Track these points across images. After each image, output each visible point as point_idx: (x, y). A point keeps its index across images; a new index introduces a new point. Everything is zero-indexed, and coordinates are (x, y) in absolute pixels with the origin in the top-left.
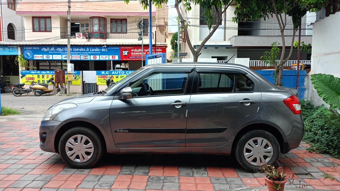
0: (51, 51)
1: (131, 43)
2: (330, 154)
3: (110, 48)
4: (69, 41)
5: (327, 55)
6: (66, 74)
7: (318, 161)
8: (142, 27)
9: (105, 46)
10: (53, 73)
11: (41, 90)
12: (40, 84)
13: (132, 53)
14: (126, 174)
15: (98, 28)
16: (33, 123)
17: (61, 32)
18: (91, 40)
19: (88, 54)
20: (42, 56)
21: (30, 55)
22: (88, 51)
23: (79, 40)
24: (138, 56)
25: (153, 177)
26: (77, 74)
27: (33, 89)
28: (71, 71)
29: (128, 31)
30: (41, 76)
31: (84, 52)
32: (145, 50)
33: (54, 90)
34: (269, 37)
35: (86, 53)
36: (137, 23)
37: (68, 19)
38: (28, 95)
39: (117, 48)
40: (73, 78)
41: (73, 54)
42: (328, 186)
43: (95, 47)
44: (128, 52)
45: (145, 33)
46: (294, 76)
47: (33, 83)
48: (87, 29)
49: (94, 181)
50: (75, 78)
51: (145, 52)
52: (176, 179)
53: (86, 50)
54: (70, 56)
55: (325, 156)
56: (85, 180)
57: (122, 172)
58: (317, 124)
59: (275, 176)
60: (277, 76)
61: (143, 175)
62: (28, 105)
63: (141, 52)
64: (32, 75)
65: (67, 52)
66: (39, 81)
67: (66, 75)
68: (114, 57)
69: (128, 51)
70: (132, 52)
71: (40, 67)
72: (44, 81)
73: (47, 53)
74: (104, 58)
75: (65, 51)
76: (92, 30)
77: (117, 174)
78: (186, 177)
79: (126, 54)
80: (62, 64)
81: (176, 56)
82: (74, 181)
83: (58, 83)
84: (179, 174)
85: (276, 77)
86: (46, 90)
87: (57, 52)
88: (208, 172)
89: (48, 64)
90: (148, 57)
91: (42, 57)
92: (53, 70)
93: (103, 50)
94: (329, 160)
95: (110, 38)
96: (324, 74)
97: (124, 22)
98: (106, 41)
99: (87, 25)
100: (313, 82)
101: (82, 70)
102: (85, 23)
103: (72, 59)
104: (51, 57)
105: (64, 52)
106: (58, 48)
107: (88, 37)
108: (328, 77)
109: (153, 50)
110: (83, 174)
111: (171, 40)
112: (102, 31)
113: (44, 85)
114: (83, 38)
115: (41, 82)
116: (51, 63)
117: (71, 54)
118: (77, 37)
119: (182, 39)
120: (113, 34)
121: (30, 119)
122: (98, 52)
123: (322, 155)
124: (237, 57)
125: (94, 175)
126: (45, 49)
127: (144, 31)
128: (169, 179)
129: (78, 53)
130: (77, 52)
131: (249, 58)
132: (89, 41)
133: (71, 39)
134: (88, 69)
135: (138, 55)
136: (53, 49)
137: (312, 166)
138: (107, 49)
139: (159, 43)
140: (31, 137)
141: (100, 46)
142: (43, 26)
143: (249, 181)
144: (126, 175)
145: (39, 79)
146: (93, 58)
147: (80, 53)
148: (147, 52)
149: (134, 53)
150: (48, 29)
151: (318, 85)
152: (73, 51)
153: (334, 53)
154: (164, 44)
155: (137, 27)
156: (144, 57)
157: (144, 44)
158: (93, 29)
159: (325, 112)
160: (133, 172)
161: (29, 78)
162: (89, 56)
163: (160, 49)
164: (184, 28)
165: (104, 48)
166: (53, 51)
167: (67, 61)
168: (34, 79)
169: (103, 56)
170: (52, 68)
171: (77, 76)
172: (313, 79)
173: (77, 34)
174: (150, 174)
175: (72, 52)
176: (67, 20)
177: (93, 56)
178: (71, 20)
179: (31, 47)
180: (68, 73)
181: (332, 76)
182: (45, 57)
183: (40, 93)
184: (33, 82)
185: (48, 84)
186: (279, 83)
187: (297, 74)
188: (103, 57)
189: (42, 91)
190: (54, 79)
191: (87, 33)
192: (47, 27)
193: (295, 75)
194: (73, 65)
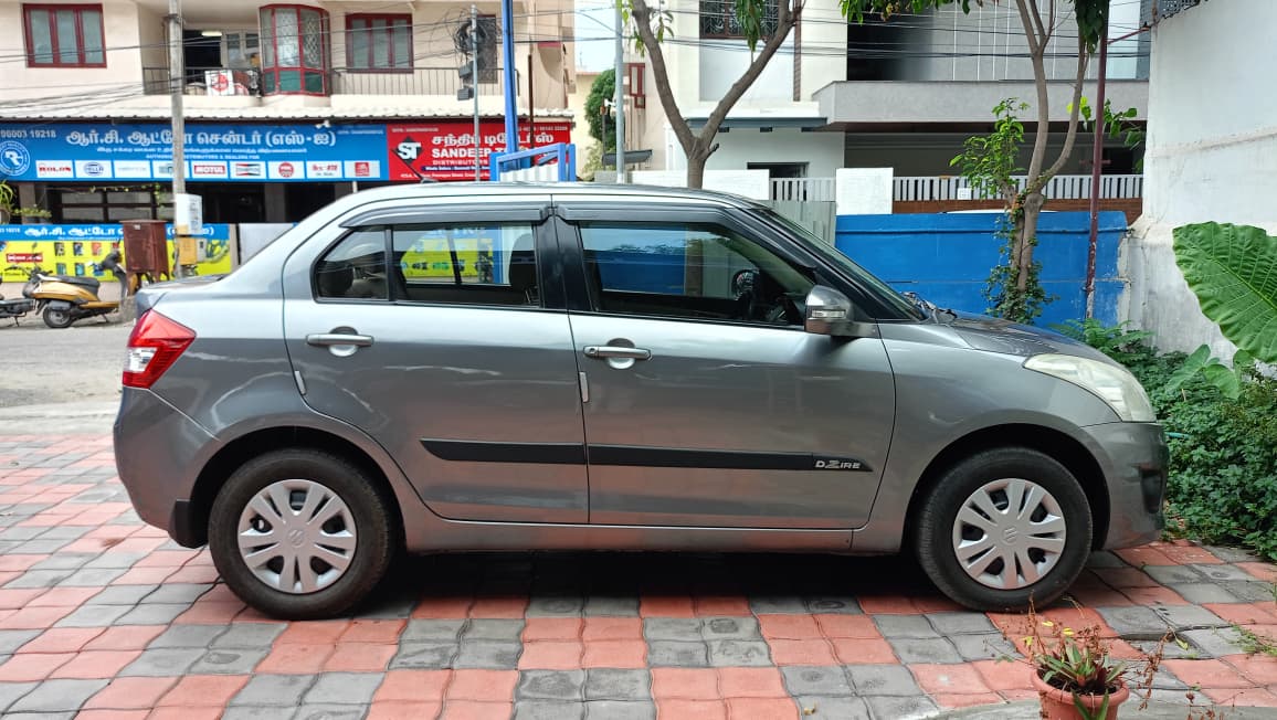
0: (105, 145)
1: (430, 111)
2: (1245, 547)
3: (347, 132)
4: (177, 106)
5: (1213, 151)
6: (172, 237)
7: (1204, 579)
8: (474, 45)
9: (327, 124)
10: (116, 235)
11: (73, 304)
12: (65, 281)
13: (436, 153)
14: (420, 667)
15: (297, 51)
16: (29, 444)
17: (144, 69)
18: (268, 99)
19: (257, 157)
20: (68, 163)
21: (19, 160)
22: (259, 142)
23: (220, 98)
24: (460, 162)
25: (539, 674)
26: (214, 237)
27: (39, 299)
28: (190, 228)
29: (417, 64)
30: (68, 246)
31: (241, 146)
32: (486, 138)
33: (122, 302)
34: (965, 87)
35: (248, 151)
36: (454, 29)
37: (171, 12)
38: (18, 326)
39: (373, 132)
40: (201, 253)
41: (199, 157)
42: (1266, 687)
43: (284, 127)
44: (417, 148)
45: (486, 71)
46: (1079, 237)
47: (35, 276)
48: (253, 56)
49: (282, 707)
50: (210, 255)
51: (487, 146)
52: (637, 681)
53: (251, 140)
54: (186, 163)
55: (1224, 553)
56: (238, 701)
57: (406, 656)
58: (1186, 423)
59: (1077, 671)
60: (1018, 236)
61: (495, 669)
62: (15, 364)
63: (472, 146)
64: (32, 243)
65: (172, 149)
66: (60, 267)
67: (170, 243)
68: (363, 167)
69: (419, 145)
70: (437, 146)
71: (65, 210)
72: (83, 267)
73: (89, 153)
74: (325, 170)
75: (163, 146)
76: (271, 59)
77: (382, 666)
78: (679, 671)
79: (412, 154)
80: (153, 197)
81: (608, 161)
82: (191, 708)
83: (139, 275)
84: (649, 656)
85: (1014, 239)
86: (90, 304)
87: (130, 150)
88: (773, 644)
89: (98, 199)
90: (501, 163)
91: (68, 169)
92: (116, 222)
93: (319, 139)
94: (1247, 572)
95: (345, 93)
96: (1228, 225)
97: (400, 25)
98: (329, 105)
99: (252, 41)
100: (1183, 257)
101: (237, 220)
102: (242, 30)
103: (195, 176)
104: (105, 171)
105: (159, 149)
106: (134, 134)
107: (256, 87)
108: (1243, 238)
109: (519, 138)
110: (234, 673)
111: (586, 101)
112: (314, 65)
113: (80, 282)
114: (236, 93)
115: (70, 272)
116: (110, 196)
117: (187, 157)
118: (212, 86)
119: (631, 94)
120: (357, 76)
121: (15, 425)
122: (297, 146)
123: (1215, 550)
124: (843, 164)
125: (280, 675)
126: (80, 139)
127: (480, 63)
128: (607, 684)
129: (217, 150)
130: (215, 146)
131: (891, 169)
132: (261, 104)
133: (185, 98)
134: (259, 217)
135: (459, 158)
136: (112, 136)
137: (1185, 599)
138: (336, 135)
139: (544, 112)
140: (14, 506)
141: (306, 124)
142: (68, 42)
143: (944, 680)
144: (421, 672)
145: (61, 260)
146: (280, 171)
147: (223, 152)
148: (493, 148)
149: (444, 150)
150: (90, 58)
151: (1200, 269)
152: (195, 144)
153: (1239, 143)
154: (562, 116)
155: (452, 45)
156: (483, 168)
157: (482, 113)
158: (276, 57)
159: (1215, 377)
160: (451, 653)
161: (17, 255)
162: (263, 164)
163: (548, 133)
164: (649, 39)
165: (324, 130)
166: (114, 145)
167: (175, 186)
168: (38, 258)
169: (319, 164)
170: (113, 213)
171: (215, 246)
172: (1183, 248)
173: (210, 76)
174: (523, 664)
175: (192, 150)
176: (168, 18)
177: (280, 163)
178: (184, 17)
179: (21, 129)
180: (180, 232)
181: (1260, 232)
182: (82, 170)
183: (65, 316)
184: (37, 270)
185: (99, 278)
186: (1024, 262)
187: (1089, 228)
188: (321, 168)
189: (76, 309)
190: (123, 256)
191: (251, 73)
192: (88, 45)
193: (1081, 230)
194: (198, 199)
